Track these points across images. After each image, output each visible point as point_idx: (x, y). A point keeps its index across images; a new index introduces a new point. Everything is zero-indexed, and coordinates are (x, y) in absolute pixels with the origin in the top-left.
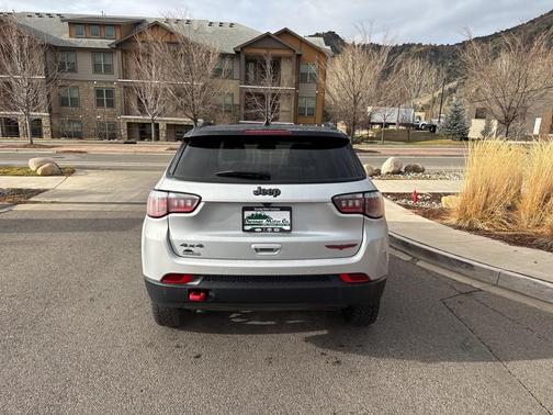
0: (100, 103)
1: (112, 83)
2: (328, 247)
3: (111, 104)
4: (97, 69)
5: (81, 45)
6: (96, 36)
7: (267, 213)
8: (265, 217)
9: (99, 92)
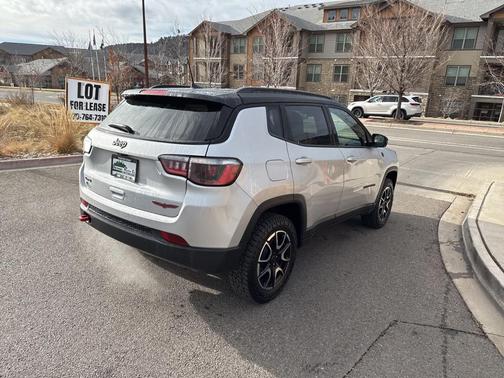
0: (336, 78)
1: (348, 59)
2: (155, 203)
3: (345, 79)
4: (339, 48)
5: (329, 29)
6: (342, 18)
7: (125, 163)
8: (124, 166)
9: (337, 68)
